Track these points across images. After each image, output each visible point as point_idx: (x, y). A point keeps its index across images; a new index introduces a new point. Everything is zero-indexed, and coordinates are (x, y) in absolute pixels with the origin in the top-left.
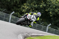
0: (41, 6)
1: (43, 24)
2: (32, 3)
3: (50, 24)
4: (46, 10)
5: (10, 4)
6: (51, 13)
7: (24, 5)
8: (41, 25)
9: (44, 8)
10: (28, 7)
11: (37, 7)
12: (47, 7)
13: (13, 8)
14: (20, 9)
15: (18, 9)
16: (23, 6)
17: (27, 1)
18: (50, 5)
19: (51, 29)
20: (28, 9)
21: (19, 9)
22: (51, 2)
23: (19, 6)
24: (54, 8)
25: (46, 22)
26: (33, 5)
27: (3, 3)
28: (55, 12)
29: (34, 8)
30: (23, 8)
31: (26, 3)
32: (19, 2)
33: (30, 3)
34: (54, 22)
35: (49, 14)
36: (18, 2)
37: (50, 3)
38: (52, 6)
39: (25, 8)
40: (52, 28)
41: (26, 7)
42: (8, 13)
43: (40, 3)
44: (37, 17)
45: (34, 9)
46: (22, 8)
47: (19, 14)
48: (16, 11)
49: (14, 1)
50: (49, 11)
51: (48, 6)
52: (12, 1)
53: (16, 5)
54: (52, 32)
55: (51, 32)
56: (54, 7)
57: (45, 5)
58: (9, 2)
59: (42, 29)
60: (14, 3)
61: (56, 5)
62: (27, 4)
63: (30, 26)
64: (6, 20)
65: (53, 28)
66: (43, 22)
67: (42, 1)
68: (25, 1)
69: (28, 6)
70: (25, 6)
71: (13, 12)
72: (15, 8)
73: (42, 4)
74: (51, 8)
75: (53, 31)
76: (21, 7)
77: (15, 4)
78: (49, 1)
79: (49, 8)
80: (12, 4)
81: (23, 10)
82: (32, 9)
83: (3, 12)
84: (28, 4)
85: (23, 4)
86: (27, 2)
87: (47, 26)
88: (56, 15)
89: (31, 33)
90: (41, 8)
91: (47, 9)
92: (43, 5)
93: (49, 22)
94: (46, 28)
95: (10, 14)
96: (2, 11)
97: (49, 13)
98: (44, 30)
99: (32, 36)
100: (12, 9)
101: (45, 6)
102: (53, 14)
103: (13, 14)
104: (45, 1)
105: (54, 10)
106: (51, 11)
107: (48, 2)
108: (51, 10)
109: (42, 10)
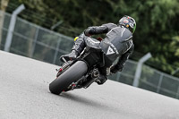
13: (147, 43)
14: (168, 47)
15: (162, 46)
21: (165, 48)
23: (166, 37)
32: (166, 25)
36: (163, 26)
46: (173, 43)
48: (156, 53)
53: (158, 33)
60: (151, 28)
72: (153, 43)
95: (137, 61)
100: (144, 46)
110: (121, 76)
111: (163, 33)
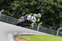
0: (32, 3)
2: (22, 0)
3: (42, 23)
4: (37, 8)
6: (42, 11)
9: (34, 6)
10: (18, 5)
11: (27, 5)
12: (38, 5)
14: (9, 7)
16: (13, 4)
18: (41, 3)
19: (42, 28)
20: (18, 6)
23: (9, 4)
24: (45, 6)
26: (24, 3)
28: (47, 10)
29: (25, 5)
30: (13, 6)
33: (20, 1)
34: (45, 20)
37: (41, 1)
38: (43, 3)
39: (15, 6)
40: (43, 26)
44: (37, 18)
45: (24, 7)
47: (8, 12)
48: (5, 9)
50: (40, 9)
51: (39, 3)
53: (6, 2)
54: (43, 31)
56: (46, 4)
57: (36, 3)
61: (48, 2)
62: (17, 2)
65: (45, 27)
69: (18, 4)
70: (15, 4)
71: (2, 10)
72: (4, 6)
73: (32, 1)
74: (42, 5)
75: (45, 30)
76: (11, 5)
79: (40, 5)
81: (13, 8)
82: (22, 7)
84: (18, 2)
88: (47, 13)
89: (22, 32)
90: (32, 6)
92: (34, 3)
94: (37, 26)
97: (41, 11)
99: (22, 35)
100: (1, 7)
101: (36, 4)
102: (44, 12)
103: (3, 12)
105: (45, 7)
106: (42, 9)
108: (42, 7)
109: (33, 8)
111: (8, 2)
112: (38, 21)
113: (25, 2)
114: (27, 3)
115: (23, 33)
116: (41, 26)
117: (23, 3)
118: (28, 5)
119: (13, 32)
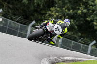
0: (79, 11)
1: (82, 42)
2: (64, 7)
3: (94, 42)
4: (88, 19)
5: (29, 8)
7: (51, 10)
8: (80, 42)
9: (83, 15)
10: (57, 14)
11: (72, 14)
12: (89, 14)
13: (33, 15)
15: (41, 17)
16: (50, 12)
17: (56, 3)
18: (93, 11)
19: (95, 50)
20: (57, 16)
21: (43, 17)
22: (95, 5)
23: (43, 12)
25: (87, 38)
26: (67, 10)
27: (17, 6)
29: (68, 15)
30: (50, 16)
31: (55, 7)
32: (43, 5)
33: (61, 8)
35: (91, 25)
36: (41, 6)
37: (93, 8)
39: (53, 16)
40: (96, 47)
41: (55, 14)
42: (24, 24)
43: (77, 7)
44: (63, 28)
46: (47, 15)
49: (35, 4)
50: (92, 21)
51: (90, 11)
52: (32, 4)
53: (39, 10)
55: (95, 54)
57: (85, 11)
58: (27, 5)
59: (81, 49)
60: (34, 7)
62: (56, 9)
63: (52, 42)
64: (21, 35)
66: (82, 39)
67: (81, 4)
68: (53, 4)
69: (58, 12)
70: (52, 12)
72: (36, 15)
73: (80, 8)
74: (95, 15)
76: (46, 13)
77: (36, 9)
78: (93, 4)
79: (92, 15)
80: (32, 8)
83: (17, 22)
84: (58, 9)
85: (50, 8)
86: (56, 5)
87: (88, 45)
90: (79, 15)
91: (90, 16)
92: (82, 11)
93: (92, 38)
94: (88, 47)
95: (28, 25)
96: (14, 21)
98: (85, 51)
99: (64, 61)
100: (31, 17)
101: (86, 13)
103: (33, 25)
104: (86, 4)
106: (95, 21)
107: (90, 6)
108: (95, 18)
109: (81, 19)
110: (20, 33)
111: (41, 10)
112: (64, 32)
113: (69, 10)
114: (71, 11)
115: (66, 58)
116: (93, 47)
117: (65, 11)
118: (74, 15)
119: (50, 57)
